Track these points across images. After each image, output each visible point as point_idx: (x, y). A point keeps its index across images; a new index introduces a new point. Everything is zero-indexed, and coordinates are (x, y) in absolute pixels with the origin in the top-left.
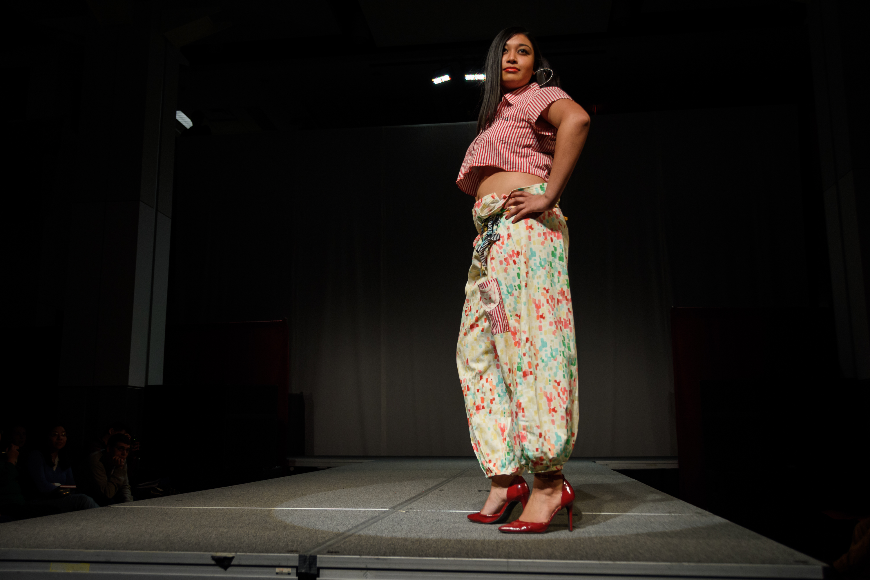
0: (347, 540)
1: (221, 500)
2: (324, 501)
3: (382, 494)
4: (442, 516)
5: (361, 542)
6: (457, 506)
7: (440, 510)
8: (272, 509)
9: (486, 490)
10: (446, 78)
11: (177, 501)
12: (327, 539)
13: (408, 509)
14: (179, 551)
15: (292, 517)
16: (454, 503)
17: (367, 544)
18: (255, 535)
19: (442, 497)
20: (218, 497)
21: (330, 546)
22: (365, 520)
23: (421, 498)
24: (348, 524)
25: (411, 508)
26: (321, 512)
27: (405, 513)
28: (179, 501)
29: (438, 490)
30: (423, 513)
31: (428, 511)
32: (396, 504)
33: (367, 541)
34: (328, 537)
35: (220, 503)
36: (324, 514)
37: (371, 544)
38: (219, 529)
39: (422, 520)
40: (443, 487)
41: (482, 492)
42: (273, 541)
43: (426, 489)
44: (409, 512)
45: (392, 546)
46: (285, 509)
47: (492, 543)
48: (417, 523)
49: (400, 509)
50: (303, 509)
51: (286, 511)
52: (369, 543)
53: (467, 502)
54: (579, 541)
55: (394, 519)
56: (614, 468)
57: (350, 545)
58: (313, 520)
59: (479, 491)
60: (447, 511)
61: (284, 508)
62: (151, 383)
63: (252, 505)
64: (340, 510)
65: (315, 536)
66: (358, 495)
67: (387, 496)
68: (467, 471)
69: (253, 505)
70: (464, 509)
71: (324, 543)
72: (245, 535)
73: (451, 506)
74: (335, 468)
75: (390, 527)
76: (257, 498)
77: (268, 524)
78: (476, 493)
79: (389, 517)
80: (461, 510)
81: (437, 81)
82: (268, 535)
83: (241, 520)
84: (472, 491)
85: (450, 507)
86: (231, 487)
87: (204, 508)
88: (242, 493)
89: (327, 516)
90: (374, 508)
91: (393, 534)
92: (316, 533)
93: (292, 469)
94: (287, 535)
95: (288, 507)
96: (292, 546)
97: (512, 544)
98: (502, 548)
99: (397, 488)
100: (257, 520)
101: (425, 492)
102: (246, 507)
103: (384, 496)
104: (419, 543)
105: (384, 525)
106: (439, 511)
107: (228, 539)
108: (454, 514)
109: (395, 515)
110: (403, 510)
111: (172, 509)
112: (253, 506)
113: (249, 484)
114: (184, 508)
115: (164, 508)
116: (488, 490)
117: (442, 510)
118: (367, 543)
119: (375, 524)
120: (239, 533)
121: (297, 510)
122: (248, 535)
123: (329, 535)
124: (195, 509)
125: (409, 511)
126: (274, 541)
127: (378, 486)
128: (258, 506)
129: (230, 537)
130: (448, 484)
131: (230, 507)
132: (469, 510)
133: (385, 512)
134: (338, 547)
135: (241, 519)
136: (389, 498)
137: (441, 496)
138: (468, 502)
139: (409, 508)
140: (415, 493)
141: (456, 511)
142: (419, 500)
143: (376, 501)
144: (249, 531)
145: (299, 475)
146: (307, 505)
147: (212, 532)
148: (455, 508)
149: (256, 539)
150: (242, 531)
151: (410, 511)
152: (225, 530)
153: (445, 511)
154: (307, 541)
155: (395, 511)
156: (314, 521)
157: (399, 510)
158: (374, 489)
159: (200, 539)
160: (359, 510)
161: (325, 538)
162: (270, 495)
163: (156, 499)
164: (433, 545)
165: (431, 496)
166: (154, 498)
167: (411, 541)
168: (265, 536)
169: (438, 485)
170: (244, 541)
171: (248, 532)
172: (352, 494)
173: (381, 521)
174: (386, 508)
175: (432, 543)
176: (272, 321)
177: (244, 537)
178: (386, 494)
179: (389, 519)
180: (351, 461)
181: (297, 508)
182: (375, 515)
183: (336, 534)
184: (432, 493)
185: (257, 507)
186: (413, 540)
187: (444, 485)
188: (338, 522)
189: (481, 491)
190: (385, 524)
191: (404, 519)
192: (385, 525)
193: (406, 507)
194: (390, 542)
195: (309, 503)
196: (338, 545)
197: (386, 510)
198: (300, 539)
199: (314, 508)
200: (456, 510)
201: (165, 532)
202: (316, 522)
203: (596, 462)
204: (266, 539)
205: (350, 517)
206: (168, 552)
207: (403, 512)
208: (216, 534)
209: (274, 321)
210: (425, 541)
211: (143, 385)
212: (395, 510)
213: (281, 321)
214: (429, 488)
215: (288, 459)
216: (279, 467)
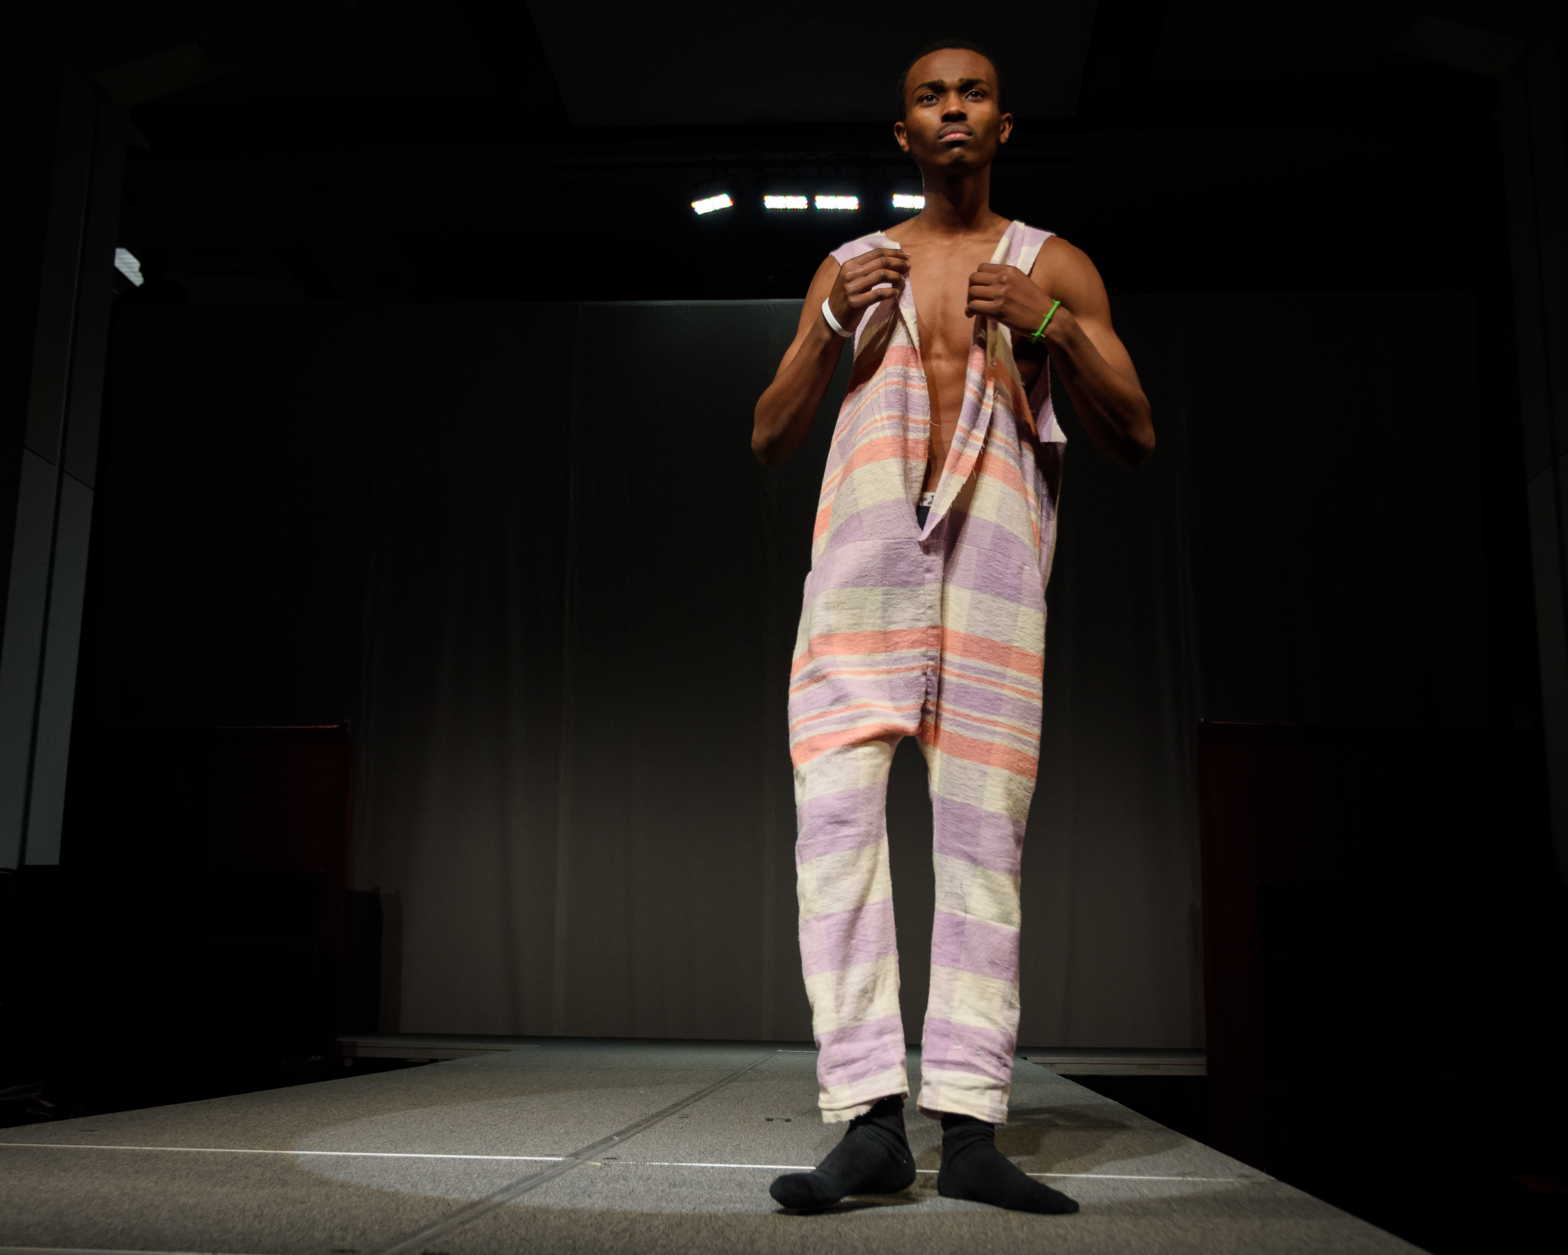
0: (467, 1226)
1: (182, 1132)
2: (418, 1137)
3: (550, 1124)
4: (683, 1175)
5: (499, 1232)
6: (716, 1153)
7: (678, 1161)
8: (299, 1155)
9: (782, 1119)
10: (722, 201)
11: (83, 1132)
12: (422, 1225)
13: (607, 1159)
14: (84, 1247)
15: (346, 1173)
16: (710, 1145)
17: (512, 1237)
18: (259, 1213)
19: (684, 1131)
20: (176, 1125)
21: (428, 1240)
22: (509, 1182)
23: (638, 1134)
24: (472, 1191)
25: (614, 1156)
26: (411, 1162)
27: (601, 1168)
28: (88, 1133)
29: (675, 1116)
30: (640, 1167)
31: (652, 1165)
32: (580, 1146)
33: (513, 1230)
34: (425, 1219)
35: (182, 1138)
36: (418, 1168)
37: (523, 1236)
38: (177, 1198)
39: (638, 1183)
40: (686, 1111)
41: (774, 1121)
42: (300, 1227)
43: (650, 1114)
44: (609, 1166)
45: (570, 1242)
46: (331, 1155)
47: (792, 1238)
48: (625, 1192)
49: (590, 1158)
50: (371, 1156)
51: (331, 1160)
52: (517, 1233)
53: (739, 1145)
54: (983, 1236)
55: (574, 1181)
56: (1067, 1073)
57: (474, 1238)
58: (392, 1181)
59: (768, 1120)
60: (694, 1165)
61: (327, 1151)
62: (30, 861)
63: (256, 1143)
64: (453, 1159)
65: (395, 1218)
66: (496, 1125)
67: (561, 1128)
68: (743, 1074)
69: (256, 1145)
70: (732, 1161)
71: (415, 1233)
72: (237, 1214)
73: (703, 1153)
74: (446, 1063)
75: (566, 1198)
76: (267, 1128)
77: (291, 1188)
78: (761, 1124)
79: (564, 1175)
80: (726, 1162)
81: (703, 206)
82: (289, 1213)
83: (228, 1178)
84: (751, 1118)
85: (702, 1155)
86: (209, 1103)
87: (145, 1150)
89: (424, 1171)
90: (531, 1156)
91: (572, 1214)
92: (399, 1211)
93: (348, 1063)
94: (331, 1215)
95: (335, 1151)
96: (343, 1239)
97: (835, 1241)
98: (814, 1249)
99: (585, 1111)
100: (265, 1179)
101: (647, 1120)
102: (241, 1149)
103: (556, 1127)
104: (630, 1236)
105: (552, 1194)
106: (676, 1164)
107: (198, 1221)
108: (711, 1171)
109: (578, 1173)
110: (598, 1162)
111: (69, 1150)
112: (257, 1147)
113: (248, 1095)
114: (98, 1149)
115: (52, 1148)
116: (788, 1118)
117: (682, 1162)
118: (513, 1234)
119: (533, 1191)
120: (223, 1208)
121: (358, 1157)
122: (244, 1212)
123: (427, 1215)
124: (124, 1152)
125: (611, 1163)
126: (302, 1228)
127: (543, 1105)
128: (268, 1146)
129: (201, 1217)
130: (700, 1103)
131: (204, 1148)
132: (744, 1164)
133: (555, 1164)
134: (447, 1242)
135: (229, 1176)
136: (567, 1133)
137: (682, 1130)
138: (742, 1145)
139: (610, 1155)
140: (625, 1123)
141: (715, 1165)
142: (633, 1139)
143: (536, 1139)
144: (245, 1205)
145: (364, 1077)
146: (379, 1145)
147: (160, 1204)
148: (712, 1157)
149: (260, 1223)
150: (229, 1203)
151: (613, 1162)
152: (191, 1202)
153: (689, 1164)
154: (377, 1228)
155: (579, 1164)
156: (394, 1183)
157: (587, 1160)
158: (533, 1113)
159: (134, 1221)
160: (498, 1160)
161: (417, 1221)
162: (296, 1123)
163: (34, 1126)
164: (661, 1241)
165: (661, 1129)
166: (30, 1125)
167: (612, 1232)
168: (280, 1215)
169: (676, 1105)
170: (234, 1227)
171: (242, 1205)
172: (482, 1121)
173: (545, 1184)
174: (559, 1156)
175: (659, 1236)
176: (314, 727)
177: (233, 1216)
178: (559, 1124)
179: (565, 1180)
180: (482, 1046)
181: (356, 1152)
182: (533, 1171)
183: (443, 1214)
184: (664, 1122)
185: (265, 1150)
186: (615, 1229)
187: (689, 1105)
188: (449, 1187)
189: (771, 1120)
190: (555, 1192)
191: (598, 1181)
192: (554, 1195)
193: (604, 1155)
194: (564, 1233)
195: (384, 1142)
196: (447, 1239)
197: (559, 1161)
198: (361, 1225)
199: (395, 1153)
200: (716, 1163)
201: (52, 1203)
202: (398, 1186)
203: (1028, 1058)
204: (285, 1222)
205: (476, 1175)
206: (58, 1250)
207: (595, 1165)
208: (170, 1211)
209: (320, 726)
210: (642, 1233)
211: (13, 865)
212: (578, 1161)
213: (335, 726)
214: (656, 1110)
215: (339, 1039)
216: (319, 1057)
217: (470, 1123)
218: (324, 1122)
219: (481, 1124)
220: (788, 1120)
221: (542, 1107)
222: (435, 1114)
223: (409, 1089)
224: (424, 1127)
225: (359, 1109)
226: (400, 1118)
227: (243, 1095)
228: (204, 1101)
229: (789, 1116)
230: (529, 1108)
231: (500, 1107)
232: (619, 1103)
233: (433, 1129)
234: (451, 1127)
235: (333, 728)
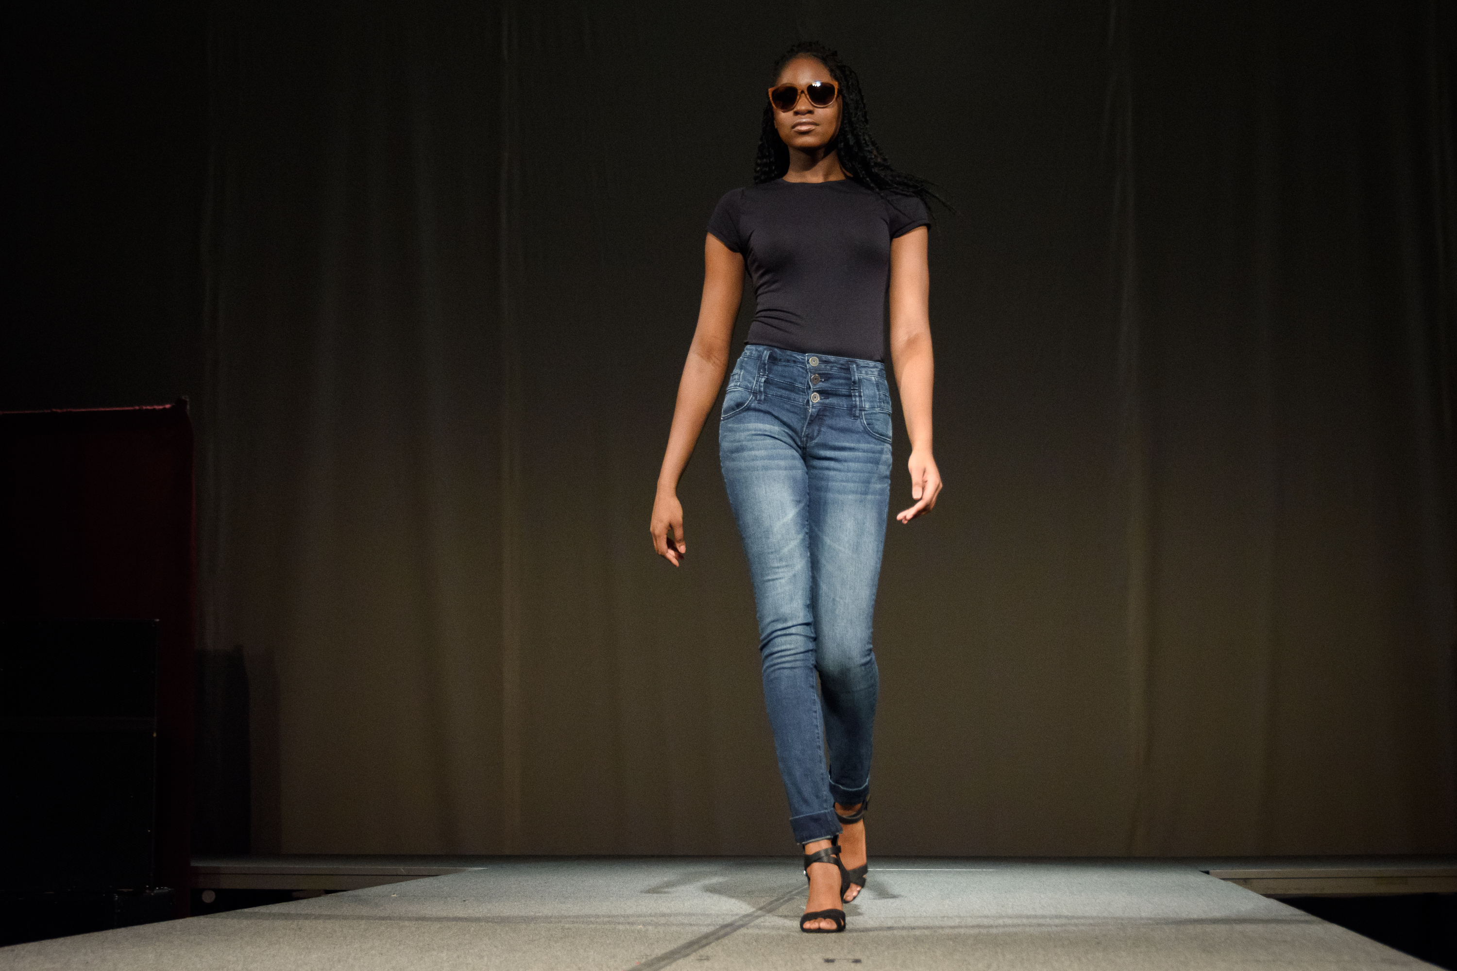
9: (849, 959)
29: (693, 957)
40: (707, 951)
41: (836, 963)
43: (654, 956)
59: (828, 961)
68: (787, 901)
78: (818, 966)
84: (803, 960)
93: (208, 897)
99: (559, 953)
116: (856, 958)
130: (727, 941)
145: (232, 913)
158: (481, 957)
169: (691, 943)
176: (137, 408)
180: (402, 869)
187: (710, 943)
189: (832, 961)
203: (1211, 871)
209: (144, 407)
213: (168, 406)
214: (663, 952)
215: (195, 864)
216: (166, 889)
220: (857, 961)
221: (495, 949)
222: (339, 961)
223: (300, 929)
225: (229, 955)
229: (858, 956)
231: (434, 949)
232: (608, 942)
235: (165, 409)
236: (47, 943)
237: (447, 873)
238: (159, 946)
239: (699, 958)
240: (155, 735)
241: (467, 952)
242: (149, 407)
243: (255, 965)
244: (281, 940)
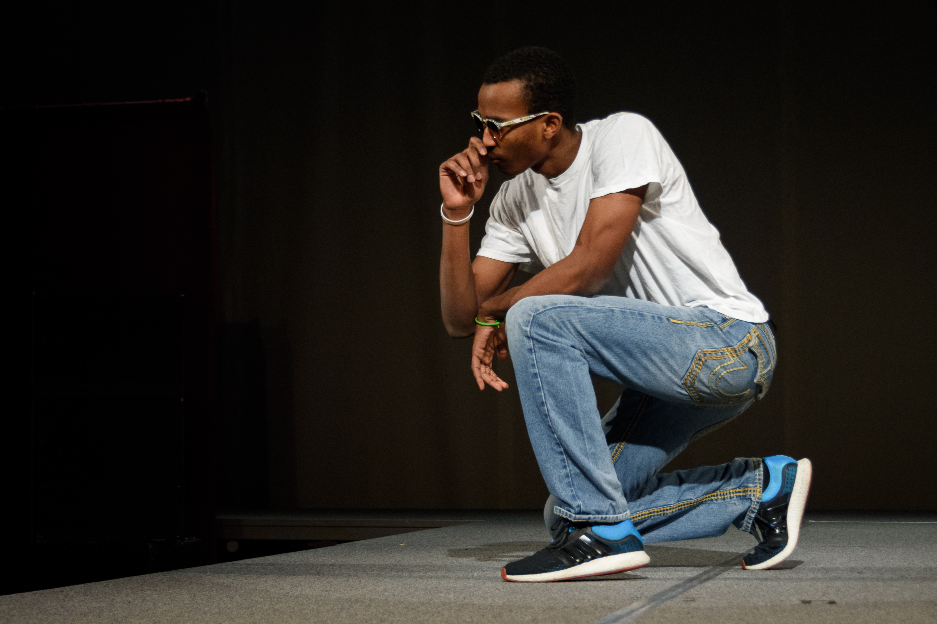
9: (823, 601)
19: (692, 617)
20: (27, 617)
29: (679, 598)
40: (692, 593)
59: (805, 602)
66: (439, 612)
67: (526, 616)
78: (796, 607)
84: (781, 601)
86: (62, 591)
88: (94, 604)
93: (233, 547)
113: (111, 582)
116: (831, 600)
169: (680, 586)
172: (420, 609)
176: (160, 101)
189: (809, 602)
209: (167, 101)
213: (188, 99)
215: (220, 517)
216: (195, 539)
217: (405, 610)
218: (214, 612)
219: (418, 611)
220: (832, 603)
224: (344, 616)
225: (256, 596)
226: (312, 606)
227: (104, 583)
228: (56, 589)
229: (832, 598)
230: (480, 593)
231: (441, 592)
233: (357, 618)
234: (380, 616)
235: (185, 101)
236: (93, 586)
237: (448, 525)
238: (192, 588)
239: (685, 599)
240: (182, 400)
241: (472, 594)
242: (170, 100)
243: (281, 605)
244: (302, 583)
